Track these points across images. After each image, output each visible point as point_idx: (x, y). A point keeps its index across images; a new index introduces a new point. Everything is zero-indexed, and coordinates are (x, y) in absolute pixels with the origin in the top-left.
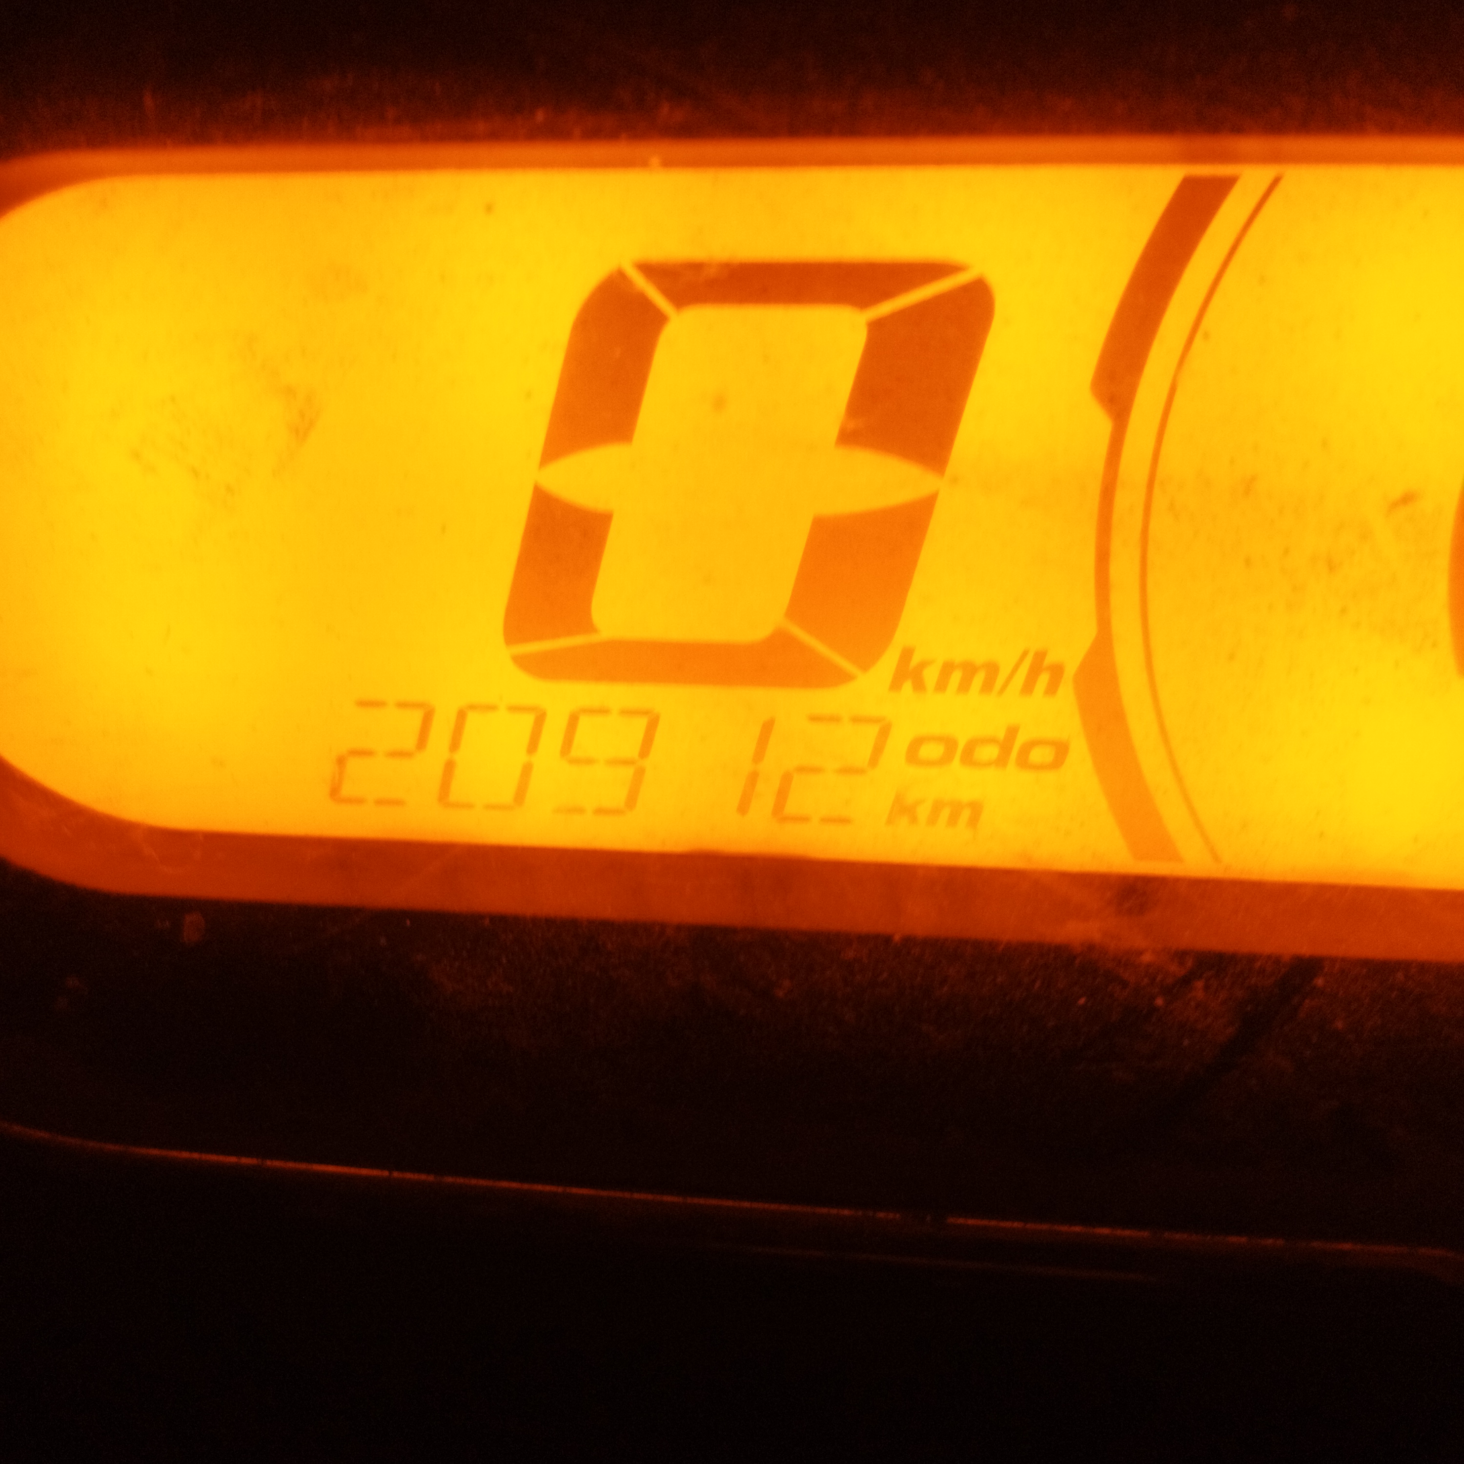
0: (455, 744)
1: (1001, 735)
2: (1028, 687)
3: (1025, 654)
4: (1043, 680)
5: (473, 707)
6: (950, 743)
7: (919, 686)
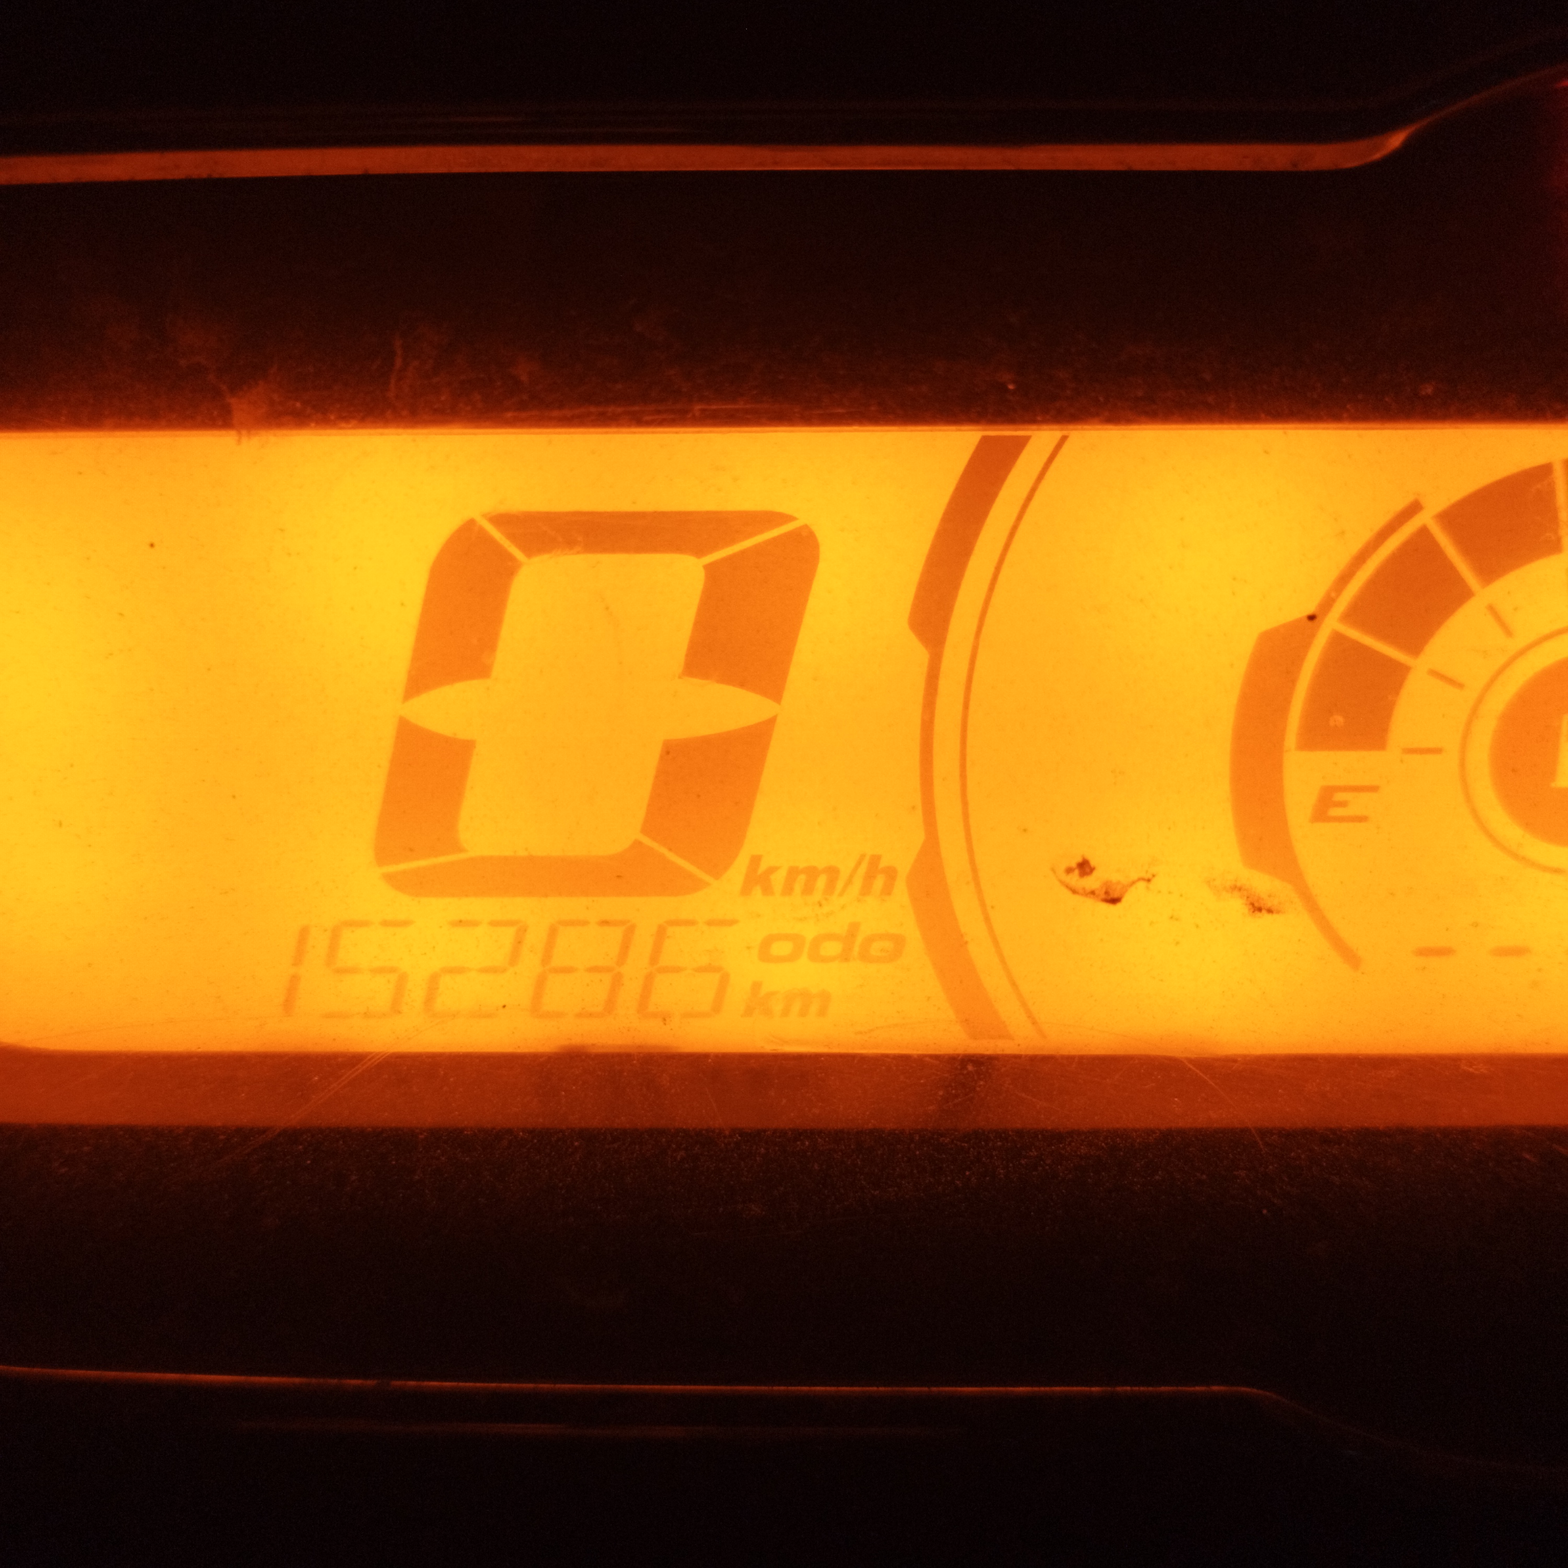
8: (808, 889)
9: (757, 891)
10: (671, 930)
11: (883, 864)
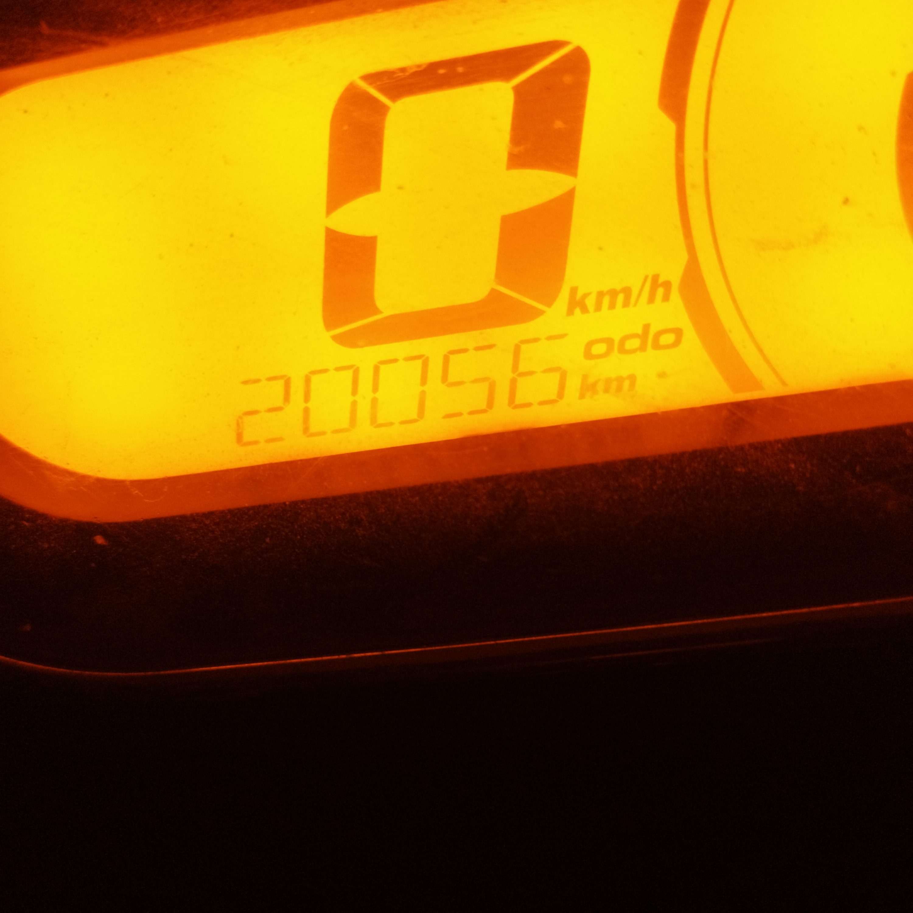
0: (307, 397)
1: (640, 331)
2: (651, 299)
3: (646, 278)
4: (660, 291)
5: (314, 372)
6: (609, 341)
7: (584, 309)
8: (612, 306)
9: (577, 311)
10: (524, 347)
11: (661, 280)
